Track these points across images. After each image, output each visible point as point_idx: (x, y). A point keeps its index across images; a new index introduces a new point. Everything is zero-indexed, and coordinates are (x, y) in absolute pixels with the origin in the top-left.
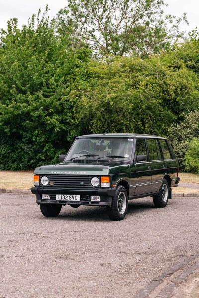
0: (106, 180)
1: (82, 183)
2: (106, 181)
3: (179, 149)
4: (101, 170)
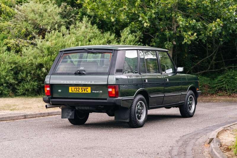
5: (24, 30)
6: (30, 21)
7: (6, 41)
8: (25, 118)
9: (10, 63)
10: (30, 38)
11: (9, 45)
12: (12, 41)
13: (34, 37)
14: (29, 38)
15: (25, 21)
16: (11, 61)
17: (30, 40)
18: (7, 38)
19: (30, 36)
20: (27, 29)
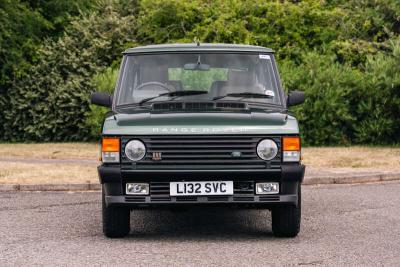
0: (292, 144)
1: (237, 154)
2: (292, 148)
3: (66, 91)
4: (281, 123)
5: (367, 23)
6: (378, 7)
7: (335, 43)
8: (381, 180)
9: (343, 85)
10: (379, 38)
11: (340, 51)
12: (346, 44)
13: (386, 36)
14: (376, 37)
15: (369, 6)
16: (344, 81)
17: (378, 41)
18: (336, 38)
19: (379, 34)
20: (372, 22)
